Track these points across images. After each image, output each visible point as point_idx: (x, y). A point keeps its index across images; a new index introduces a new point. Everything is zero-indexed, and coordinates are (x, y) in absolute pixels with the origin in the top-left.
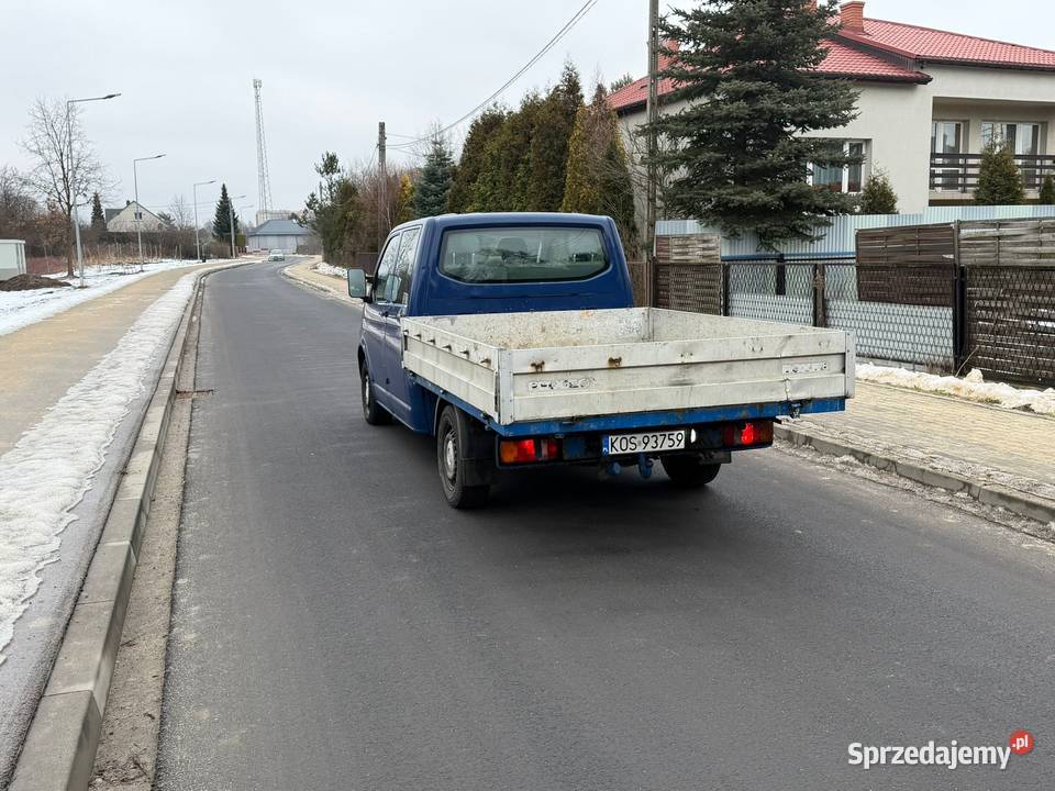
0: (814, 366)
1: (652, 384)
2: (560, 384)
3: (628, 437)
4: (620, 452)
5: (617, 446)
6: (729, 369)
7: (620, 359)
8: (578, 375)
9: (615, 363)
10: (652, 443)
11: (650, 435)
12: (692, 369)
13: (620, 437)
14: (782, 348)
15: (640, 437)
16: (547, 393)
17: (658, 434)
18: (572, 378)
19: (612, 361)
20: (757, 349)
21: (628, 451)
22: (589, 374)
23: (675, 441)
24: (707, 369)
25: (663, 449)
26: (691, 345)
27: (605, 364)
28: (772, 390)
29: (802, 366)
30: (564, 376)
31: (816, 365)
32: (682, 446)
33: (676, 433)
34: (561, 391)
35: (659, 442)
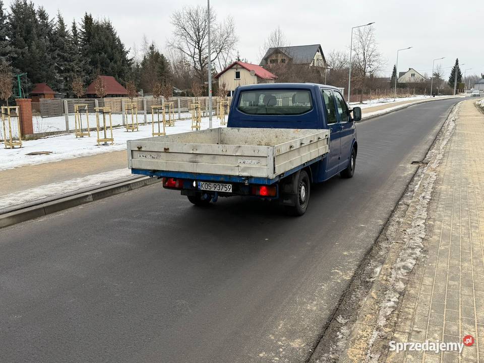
0: (254, 161)
1: (183, 161)
2: (149, 156)
3: (208, 183)
4: (205, 189)
5: (204, 187)
6: (214, 158)
7: (168, 149)
8: (155, 154)
9: (166, 150)
10: (218, 188)
11: (217, 184)
12: (199, 156)
13: (205, 183)
14: (237, 151)
15: (212, 184)
16: (144, 159)
17: (220, 184)
18: (153, 155)
19: (165, 149)
20: (224, 150)
21: (208, 189)
22: (159, 154)
23: (229, 189)
24: (205, 157)
25: (222, 191)
26: (196, 146)
27: (163, 150)
28: (232, 170)
29: (248, 161)
30: (150, 153)
31: (255, 161)
32: (231, 191)
33: (228, 185)
34: (149, 159)
35: (221, 188)
